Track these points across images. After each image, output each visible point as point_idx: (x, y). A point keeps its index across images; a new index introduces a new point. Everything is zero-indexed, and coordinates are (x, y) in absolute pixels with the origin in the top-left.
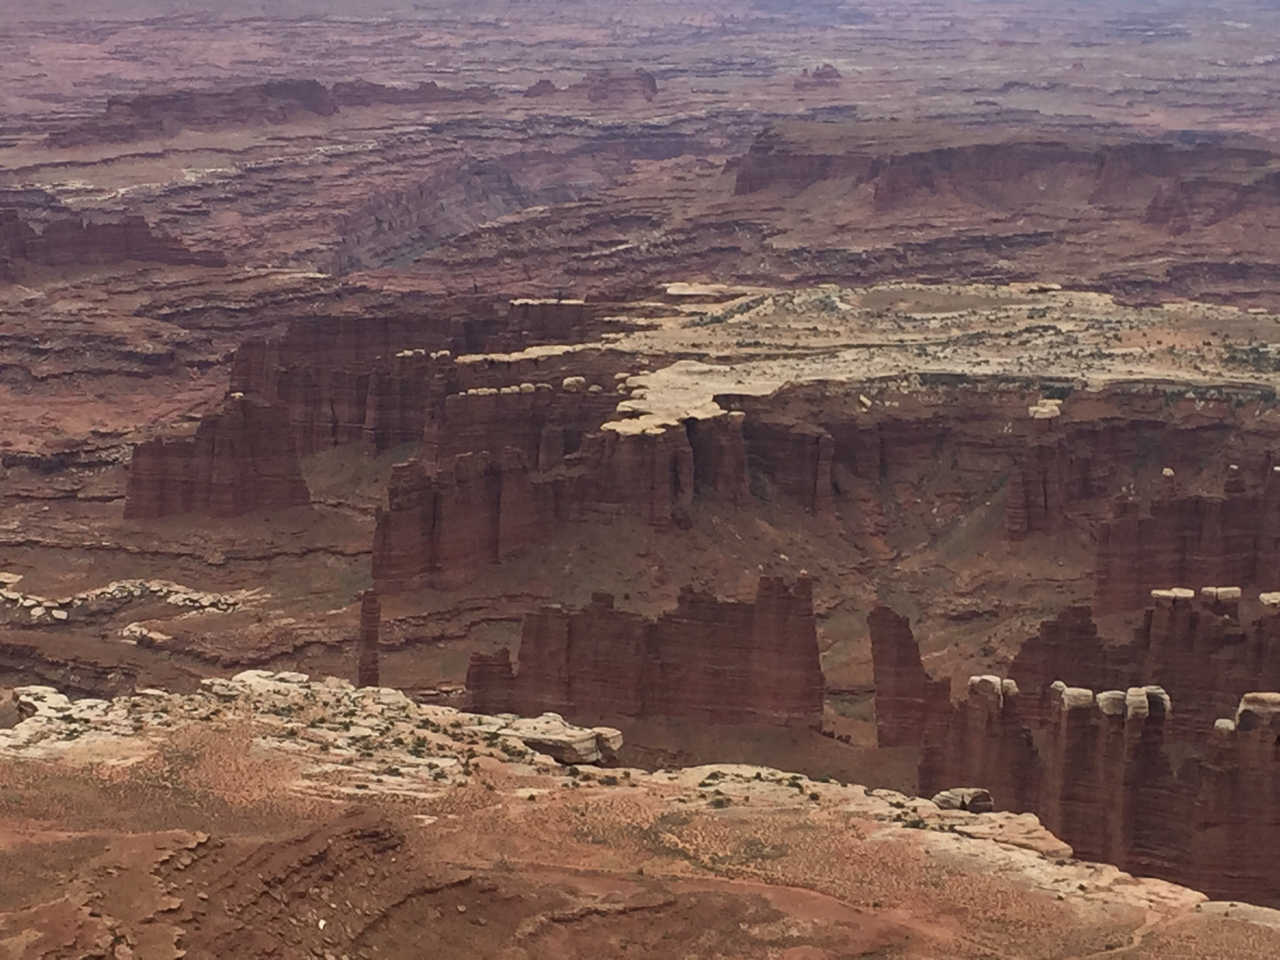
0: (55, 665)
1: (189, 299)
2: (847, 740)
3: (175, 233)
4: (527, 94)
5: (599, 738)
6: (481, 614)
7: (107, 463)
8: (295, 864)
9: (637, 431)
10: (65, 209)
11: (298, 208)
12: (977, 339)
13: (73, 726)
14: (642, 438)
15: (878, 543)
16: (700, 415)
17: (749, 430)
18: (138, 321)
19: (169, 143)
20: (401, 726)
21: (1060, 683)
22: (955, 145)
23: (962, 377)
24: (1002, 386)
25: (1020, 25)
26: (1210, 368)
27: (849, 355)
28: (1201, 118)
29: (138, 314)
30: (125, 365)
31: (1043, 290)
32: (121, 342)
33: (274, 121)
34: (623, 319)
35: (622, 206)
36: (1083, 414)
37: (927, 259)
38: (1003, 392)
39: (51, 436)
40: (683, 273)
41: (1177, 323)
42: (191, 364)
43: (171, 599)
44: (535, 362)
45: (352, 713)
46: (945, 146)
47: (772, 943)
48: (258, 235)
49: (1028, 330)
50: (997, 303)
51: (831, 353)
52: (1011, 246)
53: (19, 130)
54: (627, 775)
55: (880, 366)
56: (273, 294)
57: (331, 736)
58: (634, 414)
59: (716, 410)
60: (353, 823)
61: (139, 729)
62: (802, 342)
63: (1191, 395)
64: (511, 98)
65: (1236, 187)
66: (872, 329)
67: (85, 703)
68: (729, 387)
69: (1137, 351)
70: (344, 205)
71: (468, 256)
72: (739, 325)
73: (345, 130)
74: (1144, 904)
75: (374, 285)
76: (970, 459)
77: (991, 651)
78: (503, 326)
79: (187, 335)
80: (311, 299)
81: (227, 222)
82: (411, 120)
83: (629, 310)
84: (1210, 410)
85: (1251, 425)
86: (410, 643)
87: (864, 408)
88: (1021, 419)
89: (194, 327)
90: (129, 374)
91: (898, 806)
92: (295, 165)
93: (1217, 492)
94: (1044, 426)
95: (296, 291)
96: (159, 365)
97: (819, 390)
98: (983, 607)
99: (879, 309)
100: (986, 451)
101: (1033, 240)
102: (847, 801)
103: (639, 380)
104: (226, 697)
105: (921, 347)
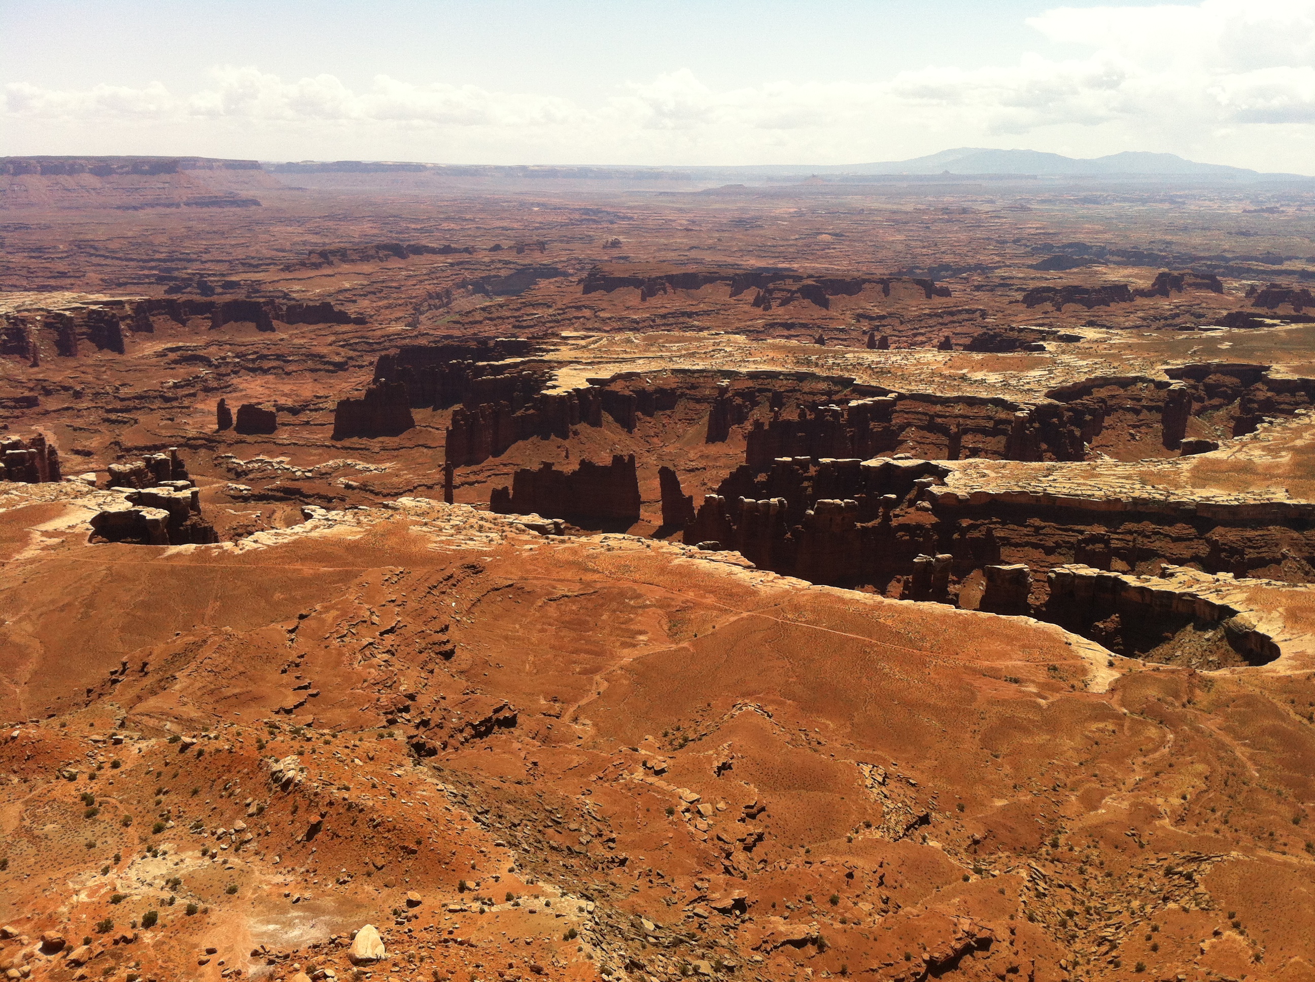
2: (650, 522)
3: (343, 309)
5: (556, 523)
7: (322, 409)
8: (441, 580)
9: (554, 394)
10: (293, 299)
11: (394, 299)
12: (693, 355)
13: (330, 523)
14: (558, 397)
15: (655, 440)
16: (581, 387)
17: (601, 392)
18: (330, 348)
19: (336, 270)
20: (472, 520)
21: (741, 497)
22: (674, 273)
23: (688, 370)
24: (705, 374)
25: (694, 222)
26: (789, 366)
27: (640, 362)
29: (330, 345)
31: (717, 334)
32: (323, 357)
33: (382, 261)
34: (544, 346)
35: (535, 299)
36: (739, 385)
37: (664, 321)
38: (706, 376)
39: (297, 398)
40: (567, 326)
41: (774, 347)
42: (355, 366)
43: (357, 467)
44: (510, 365)
45: (450, 515)
46: (669, 273)
47: (640, 607)
48: (378, 310)
49: (713, 351)
50: (699, 339)
51: (633, 360)
52: (698, 315)
53: (271, 264)
55: (654, 366)
56: (388, 336)
57: (443, 525)
58: (554, 387)
59: (587, 385)
62: (620, 356)
63: (781, 377)
64: (484, 252)
65: (789, 291)
66: (649, 351)
67: (334, 512)
68: (593, 375)
69: (759, 359)
70: (415, 297)
71: (471, 319)
72: (594, 349)
73: (413, 265)
75: (431, 332)
76: (692, 405)
77: (705, 484)
78: (492, 350)
79: (352, 354)
80: (405, 338)
81: (364, 305)
82: (441, 261)
83: (546, 343)
84: (790, 383)
85: (806, 389)
86: (463, 484)
87: (649, 384)
88: (713, 388)
89: (354, 350)
90: (328, 371)
91: (683, 549)
92: (392, 280)
93: (794, 417)
94: (723, 390)
95: (398, 334)
96: (340, 367)
97: (629, 376)
98: (701, 466)
99: (651, 342)
100: (698, 401)
101: (707, 313)
102: (662, 547)
103: (554, 372)
104: (395, 509)
105: (670, 358)
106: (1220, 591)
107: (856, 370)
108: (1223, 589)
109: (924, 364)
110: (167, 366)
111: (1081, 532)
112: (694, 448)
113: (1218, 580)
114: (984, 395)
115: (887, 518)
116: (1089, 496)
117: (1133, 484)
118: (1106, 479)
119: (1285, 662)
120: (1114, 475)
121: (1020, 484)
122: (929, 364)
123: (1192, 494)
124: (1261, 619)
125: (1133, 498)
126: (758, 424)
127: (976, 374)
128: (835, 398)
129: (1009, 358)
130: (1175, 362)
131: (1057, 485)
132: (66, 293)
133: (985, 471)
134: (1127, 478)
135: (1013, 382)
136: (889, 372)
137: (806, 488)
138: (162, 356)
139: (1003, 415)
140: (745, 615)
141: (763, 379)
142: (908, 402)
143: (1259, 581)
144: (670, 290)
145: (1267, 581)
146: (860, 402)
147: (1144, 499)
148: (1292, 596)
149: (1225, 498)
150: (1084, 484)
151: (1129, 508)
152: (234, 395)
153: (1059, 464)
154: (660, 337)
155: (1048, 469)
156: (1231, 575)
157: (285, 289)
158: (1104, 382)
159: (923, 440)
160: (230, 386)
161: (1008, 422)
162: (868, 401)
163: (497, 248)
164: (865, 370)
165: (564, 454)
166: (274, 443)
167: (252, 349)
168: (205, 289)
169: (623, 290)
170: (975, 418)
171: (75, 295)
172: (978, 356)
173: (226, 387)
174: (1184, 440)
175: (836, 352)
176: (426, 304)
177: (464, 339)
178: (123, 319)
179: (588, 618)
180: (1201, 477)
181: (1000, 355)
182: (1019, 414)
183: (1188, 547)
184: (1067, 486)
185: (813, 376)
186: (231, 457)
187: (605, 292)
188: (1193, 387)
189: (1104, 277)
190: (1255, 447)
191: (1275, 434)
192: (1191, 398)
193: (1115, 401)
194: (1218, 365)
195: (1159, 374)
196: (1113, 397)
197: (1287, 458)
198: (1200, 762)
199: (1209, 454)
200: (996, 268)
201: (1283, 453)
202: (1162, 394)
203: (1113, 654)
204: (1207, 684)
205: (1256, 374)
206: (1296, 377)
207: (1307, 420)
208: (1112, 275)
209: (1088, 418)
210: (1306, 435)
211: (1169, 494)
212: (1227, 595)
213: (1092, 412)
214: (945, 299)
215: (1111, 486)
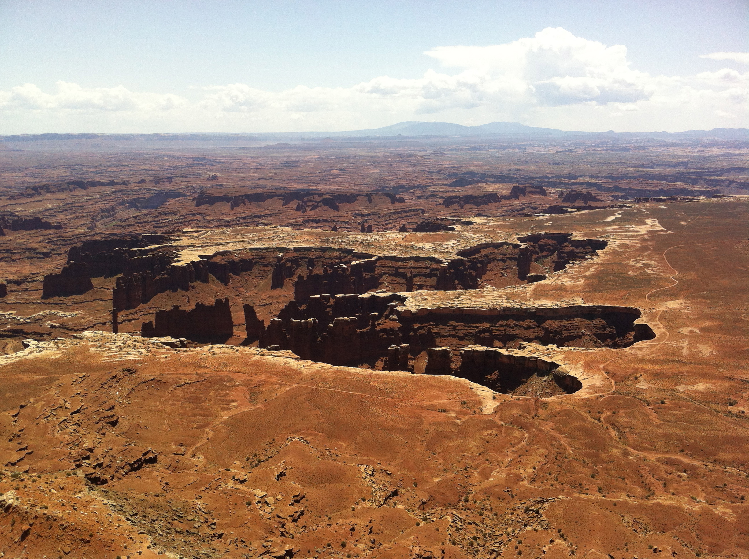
2: (239, 336)
3: (48, 220)
4: (138, 183)
5: (181, 341)
6: (143, 312)
7: (35, 281)
8: (109, 379)
9: (180, 265)
10: (17, 216)
11: (80, 213)
12: (261, 239)
13: (40, 349)
14: (182, 267)
15: (242, 289)
16: (196, 261)
17: (207, 263)
18: (40, 244)
19: (43, 198)
20: (129, 342)
21: (292, 319)
22: (250, 193)
23: (259, 248)
24: (269, 250)
25: (260, 164)
26: (317, 244)
27: (231, 244)
28: (306, 186)
29: (40, 242)
31: (275, 227)
33: (71, 191)
35: (167, 210)
36: (289, 256)
37: (245, 221)
39: (20, 275)
40: (186, 226)
41: (308, 234)
42: (56, 254)
43: (58, 315)
44: (151, 250)
45: (115, 340)
46: (247, 193)
47: (232, 386)
48: (70, 220)
49: (273, 237)
50: (265, 230)
51: (226, 244)
52: (265, 217)
54: (190, 349)
55: (239, 247)
56: (76, 235)
57: (111, 346)
58: (179, 261)
59: (199, 259)
60: (123, 367)
61: (58, 348)
62: (219, 242)
63: (313, 250)
64: (134, 184)
65: (316, 202)
66: (235, 238)
67: (42, 343)
68: (202, 253)
69: (300, 240)
70: (92, 212)
71: (128, 224)
72: (202, 238)
73: (91, 193)
74: (319, 368)
75: (103, 232)
76: (262, 268)
77: (271, 313)
78: (141, 241)
79: (54, 247)
80: (86, 236)
81: (61, 217)
82: (108, 190)
83: (173, 236)
84: (318, 253)
85: (327, 256)
87: (236, 257)
88: (274, 258)
90: (39, 258)
91: (258, 351)
92: (78, 202)
93: (321, 272)
94: (280, 259)
95: (82, 234)
96: (47, 255)
97: (224, 253)
98: (268, 302)
99: (237, 233)
100: (266, 266)
101: (270, 215)
102: (245, 351)
103: (179, 253)
104: (81, 338)
105: (248, 242)
106: (550, 354)
107: (354, 245)
109: (391, 240)
111: (477, 327)
112: (265, 293)
113: (548, 349)
114: (424, 255)
115: (374, 326)
116: (480, 307)
117: (503, 300)
118: (489, 298)
119: (585, 391)
120: (493, 295)
121: (444, 303)
122: (394, 240)
123: (534, 303)
124: (572, 368)
125: (503, 307)
126: (300, 277)
127: (419, 244)
128: (343, 260)
129: (437, 235)
130: (522, 234)
131: (464, 302)
133: (426, 297)
134: (500, 296)
135: (439, 248)
136: (373, 245)
137: (329, 312)
139: (434, 266)
140: (294, 386)
141: (302, 251)
142: (383, 261)
143: (570, 348)
144: (247, 203)
145: (574, 348)
146: (357, 262)
147: (509, 308)
148: (587, 355)
149: (551, 305)
150: (478, 301)
151: (501, 313)
153: (464, 291)
154: (241, 230)
155: (459, 294)
156: (555, 345)
157: (11, 210)
158: (486, 246)
159: (393, 282)
161: (437, 269)
162: (361, 261)
163: (142, 181)
164: (359, 244)
166: (6, 303)
169: (219, 204)
170: (420, 268)
172: (420, 235)
174: (529, 275)
175: (343, 235)
176: (100, 215)
177: (123, 235)
179: (201, 395)
180: (538, 294)
181: (431, 233)
182: (442, 265)
183: (533, 332)
184: (469, 303)
185: (330, 248)
187: (208, 205)
188: (533, 246)
189: (485, 190)
190: (566, 277)
191: (576, 270)
192: (533, 252)
193: (492, 256)
194: (545, 234)
195: (514, 240)
196: (491, 253)
197: (582, 282)
198: (542, 448)
199: (542, 282)
200: (429, 186)
201: (580, 279)
202: (517, 250)
203: (495, 392)
204: (545, 405)
205: (564, 238)
206: (585, 239)
207: (592, 261)
208: (490, 188)
209: (479, 265)
210: (592, 269)
211: (522, 304)
212: (553, 357)
213: (481, 262)
214: (402, 204)
215: (491, 302)
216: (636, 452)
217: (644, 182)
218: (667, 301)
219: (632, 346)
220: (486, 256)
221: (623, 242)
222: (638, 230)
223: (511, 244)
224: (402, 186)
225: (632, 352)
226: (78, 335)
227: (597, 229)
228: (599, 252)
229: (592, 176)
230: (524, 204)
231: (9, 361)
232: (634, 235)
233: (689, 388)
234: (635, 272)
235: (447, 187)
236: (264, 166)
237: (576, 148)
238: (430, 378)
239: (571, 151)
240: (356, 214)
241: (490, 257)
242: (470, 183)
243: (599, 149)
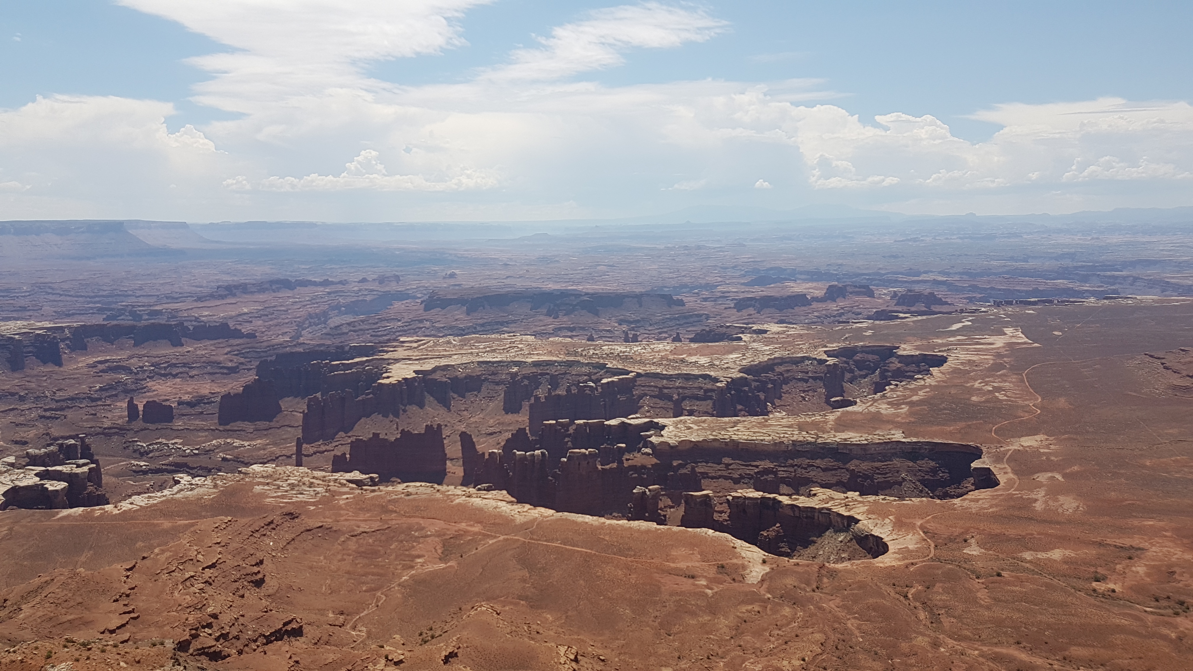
0: (194, 468)
1: (244, 349)
3: (239, 327)
4: (359, 282)
5: (371, 478)
6: (339, 442)
7: (214, 402)
9: (388, 382)
10: (202, 321)
11: (283, 319)
12: (494, 351)
13: (193, 486)
14: (390, 384)
16: (409, 377)
17: (424, 380)
18: (226, 356)
19: (238, 300)
20: (306, 479)
21: (515, 451)
23: (490, 362)
24: (502, 364)
26: (562, 356)
27: (455, 357)
29: (226, 354)
30: (221, 371)
31: (514, 336)
32: (220, 363)
33: (274, 292)
34: (386, 349)
35: (389, 315)
36: (526, 371)
37: (483, 328)
38: (502, 366)
39: (195, 394)
40: (406, 334)
41: (553, 344)
42: (244, 369)
43: (235, 444)
44: (357, 363)
45: (289, 476)
47: (422, 537)
48: (269, 328)
49: (509, 347)
50: (501, 340)
51: (450, 356)
52: (507, 324)
53: (187, 297)
54: (379, 488)
55: (465, 360)
56: (273, 346)
57: (281, 484)
58: (388, 377)
59: (414, 375)
62: (441, 354)
63: (556, 364)
64: (354, 284)
65: (572, 305)
66: (462, 349)
67: (198, 479)
68: (418, 368)
69: (541, 352)
70: (299, 317)
71: (339, 332)
72: (422, 349)
73: (298, 294)
74: (537, 515)
75: (309, 342)
76: (492, 386)
78: (347, 352)
79: (243, 360)
80: (286, 347)
81: (258, 324)
82: (320, 291)
83: (388, 346)
84: (563, 369)
85: (573, 372)
86: (315, 453)
87: (461, 373)
88: (507, 374)
89: (245, 358)
90: (223, 374)
92: (282, 306)
93: (564, 392)
94: (514, 375)
95: (281, 344)
96: (233, 370)
97: (446, 367)
99: (465, 343)
100: (497, 383)
101: (514, 322)
102: (449, 491)
103: (390, 367)
104: (245, 474)
105: (477, 354)
106: (848, 505)
107: (608, 358)
108: (850, 504)
109: (657, 352)
110: (96, 374)
111: (758, 467)
112: (494, 417)
113: (847, 498)
114: (696, 372)
115: (621, 462)
116: (761, 440)
117: (793, 431)
118: (777, 428)
119: (891, 556)
120: (780, 425)
121: (714, 433)
122: (660, 352)
123: (835, 436)
124: (876, 524)
125: (793, 441)
126: (538, 399)
127: (692, 358)
128: (593, 377)
129: (716, 346)
130: (832, 345)
131: (740, 433)
132: (19, 322)
133: (691, 425)
134: (789, 427)
135: (717, 362)
136: (632, 358)
138: (93, 367)
139: (708, 386)
141: (544, 366)
142: (643, 379)
143: (877, 498)
145: (883, 497)
146: (610, 380)
147: (799, 441)
148: (901, 507)
149: (858, 439)
150: (759, 432)
151: (790, 448)
152: (147, 394)
153: (744, 419)
154: (472, 339)
155: (735, 422)
156: (858, 493)
157: (196, 315)
158: (782, 361)
159: (654, 405)
160: (145, 388)
161: (712, 390)
162: (615, 379)
163: (364, 280)
164: (615, 358)
165: (395, 426)
166: (171, 429)
167: (164, 360)
168: (136, 316)
169: (453, 307)
170: (691, 388)
171: (25, 323)
172: (695, 346)
173: (143, 388)
174: (834, 399)
175: (597, 345)
176: (307, 322)
178: (63, 340)
180: (841, 425)
181: (710, 344)
182: (719, 385)
183: (834, 475)
184: (747, 433)
185: (578, 363)
186: (137, 441)
187: (439, 309)
188: (846, 362)
189: (792, 290)
190: (883, 402)
191: (898, 393)
192: (844, 370)
193: (790, 374)
194: (862, 346)
195: (820, 354)
196: (788, 371)
197: (906, 409)
198: (819, 632)
199: (850, 409)
200: (718, 286)
201: (903, 406)
202: (822, 368)
203: (767, 554)
204: (833, 574)
205: (889, 352)
206: (917, 353)
207: (922, 383)
208: (797, 288)
209: (770, 386)
210: (921, 393)
211: (818, 437)
212: (852, 509)
213: (773, 382)
214: (681, 308)
215: (778, 433)
216: (951, 642)
217: (1012, 280)
218: (1022, 436)
219: (965, 497)
220: (781, 374)
221: (969, 357)
222: (993, 342)
223: (815, 359)
224: (685, 286)
225: (964, 505)
226: (244, 469)
227: (934, 341)
228: (934, 370)
229: (941, 273)
230: (842, 308)
231: (152, 502)
232: (987, 349)
233: (1039, 556)
234: (981, 397)
235: (743, 287)
236: (516, 262)
237: (922, 236)
238: (680, 531)
239: (915, 240)
240: (621, 320)
241: (785, 375)
242: (774, 281)
243: (955, 237)
